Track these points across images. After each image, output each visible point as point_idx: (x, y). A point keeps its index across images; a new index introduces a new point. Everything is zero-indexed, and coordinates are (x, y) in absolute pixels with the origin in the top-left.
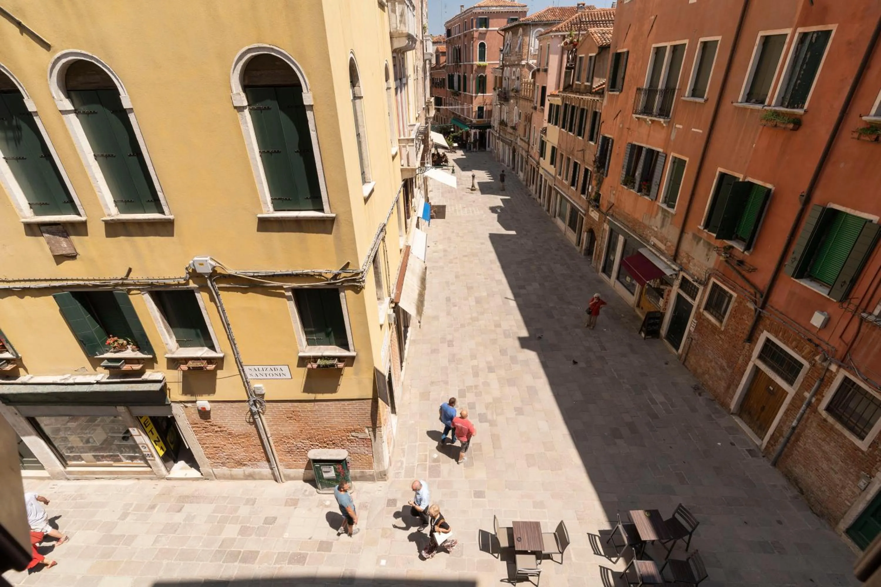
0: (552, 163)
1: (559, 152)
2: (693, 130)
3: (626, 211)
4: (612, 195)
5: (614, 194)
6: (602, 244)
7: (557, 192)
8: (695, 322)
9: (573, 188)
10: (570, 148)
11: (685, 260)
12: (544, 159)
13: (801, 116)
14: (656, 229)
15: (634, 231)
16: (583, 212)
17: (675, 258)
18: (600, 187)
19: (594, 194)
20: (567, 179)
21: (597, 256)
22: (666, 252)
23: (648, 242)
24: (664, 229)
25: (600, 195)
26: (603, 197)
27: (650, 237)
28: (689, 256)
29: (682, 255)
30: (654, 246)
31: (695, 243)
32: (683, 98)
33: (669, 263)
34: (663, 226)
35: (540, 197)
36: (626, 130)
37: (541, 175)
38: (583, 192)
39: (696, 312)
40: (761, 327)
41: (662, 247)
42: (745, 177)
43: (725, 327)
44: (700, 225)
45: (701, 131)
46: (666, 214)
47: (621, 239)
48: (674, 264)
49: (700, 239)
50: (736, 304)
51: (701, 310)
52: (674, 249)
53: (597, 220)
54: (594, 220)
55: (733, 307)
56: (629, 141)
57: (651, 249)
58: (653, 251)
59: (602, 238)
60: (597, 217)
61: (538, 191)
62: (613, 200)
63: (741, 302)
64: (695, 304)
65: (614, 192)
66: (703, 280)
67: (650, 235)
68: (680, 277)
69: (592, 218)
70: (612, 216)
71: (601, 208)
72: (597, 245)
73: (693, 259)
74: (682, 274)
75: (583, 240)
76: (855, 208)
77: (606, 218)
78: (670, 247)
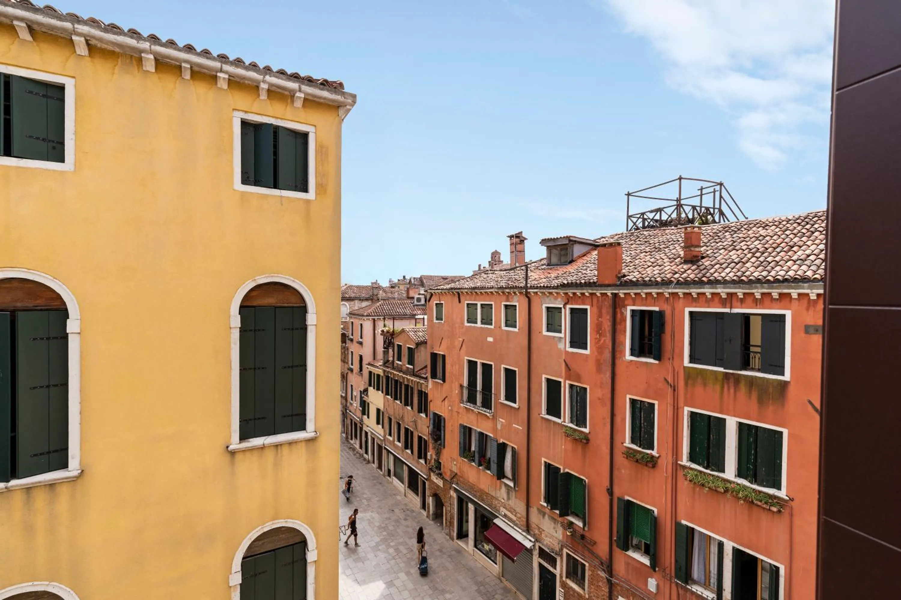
0: (378, 423)
1: (386, 416)
2: (514, 425)
3: (471, 481)
4: (453, 465)
5: (455, 465)
6: (452, 511)
7: (388, 452)
8: (563, 591)
9: (409, 451)
10: (399, 415)
11: (537, 532)
12: (368, 417)
13: (587, 434)
14: (503, 501)
15: (482, 500)
16: (425, 476)
17: (528, 529)
18: (439, 456)
19: (433, 461)
20: (399, 441)
21: (448, 523)
22: (518, 522)
23: (498, 511)
24: (510, 501)
25: (440, 463)
26: (444, 466)
27: (499, 507)
28: (539, 528)
29: (533, 526)
30: (505, 516)
31: (542, 517)
32: (500, 401)
33: (524, 534)
34: (509, 499)
35: (367, 452)
36: (455, 414)
37: (366, 433)
38: (420, 457)
39: (560, 582)
40: (615, 593)
41: (514, 518)
42: (564, 469)
43: (588, 594)
44: (541, 501)
45: (521, 428)
46: (509, 488)
47: (471, 507)
48: (528, 535)
49: (544, 514)
50: (590, 573)
51: (564, 579)
52: (525, 520)
53: (442, 486)
54: (438, 486)
55: (589, 576)
56: (461, 422)
57: (504, 519)
58: (507, 521)
59: (450, 504)
60: (442, 483)
61: (364, 446)
62: (455, 469)
63: (594, 571)
64: (557, 572)
65: (455, 463)
66: (558, 550)
67: (499, 505)
68: (537, 547)
69: (436, 483)
70: (457, 484)
71: (444, 475)
72: (446, 510)
73: (544, 531)
74: (537, 544)
75: (429, 504)
76: (642, 502)
77: (452, 486)
78: (520, 518)
